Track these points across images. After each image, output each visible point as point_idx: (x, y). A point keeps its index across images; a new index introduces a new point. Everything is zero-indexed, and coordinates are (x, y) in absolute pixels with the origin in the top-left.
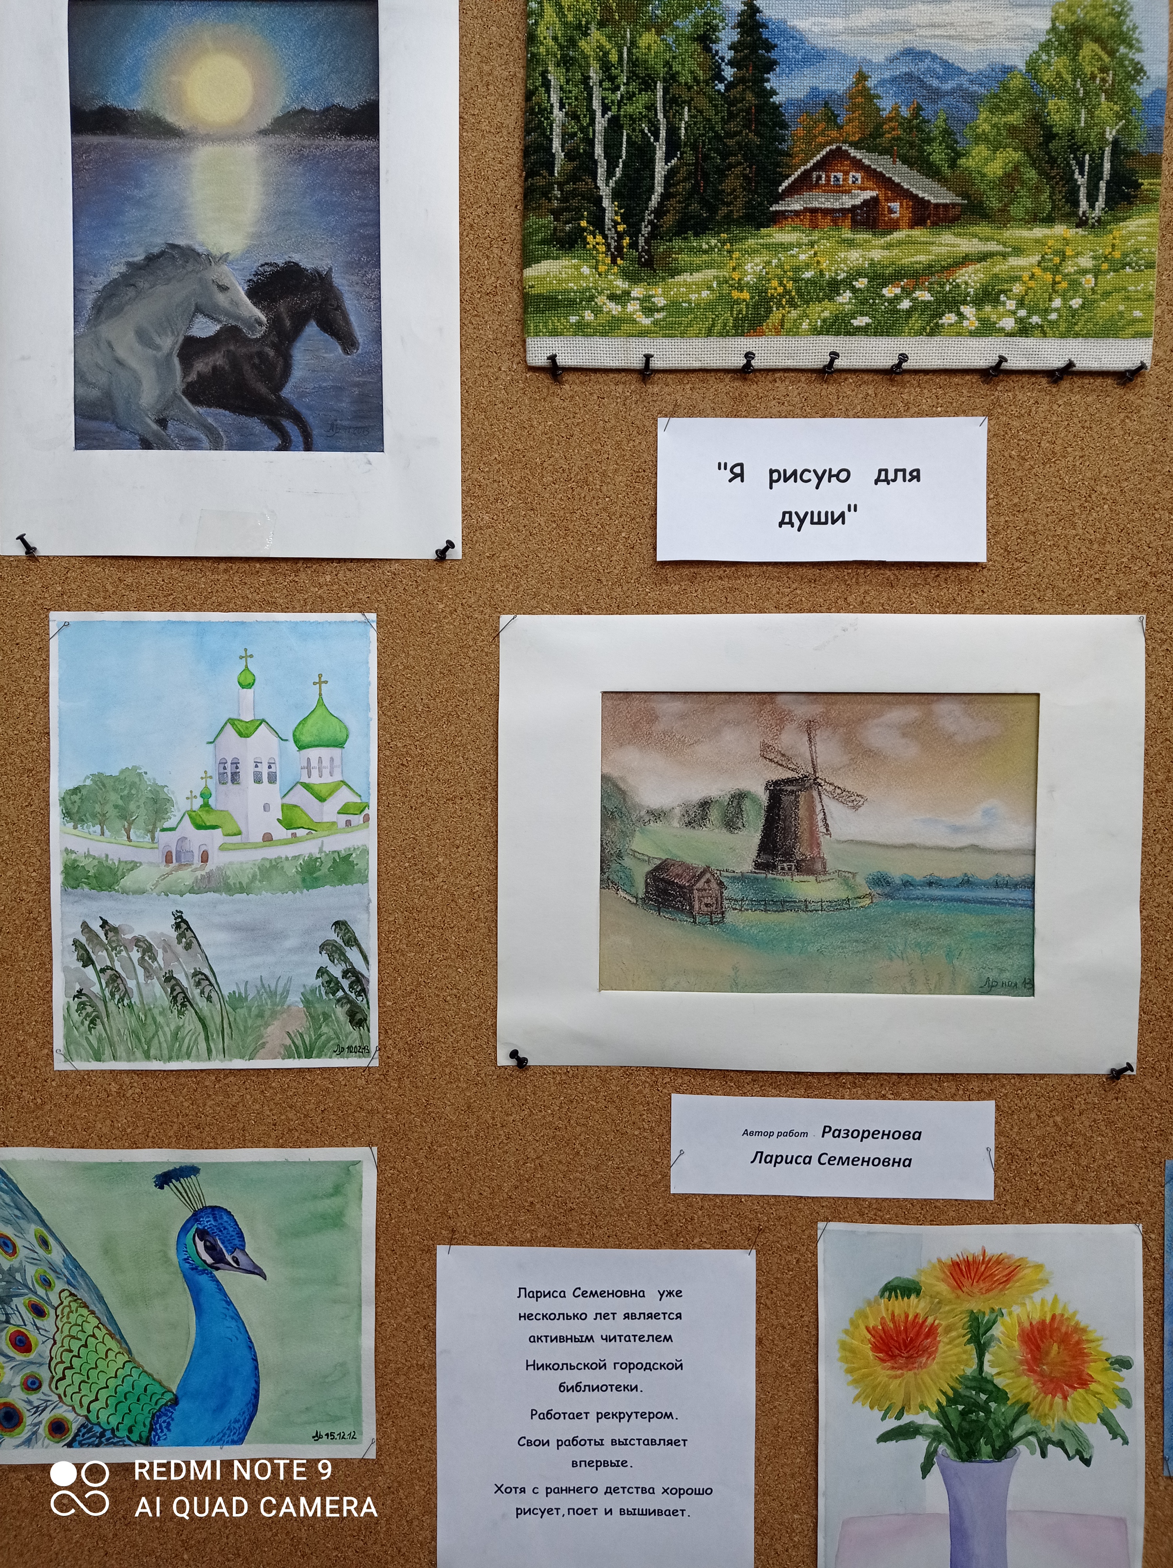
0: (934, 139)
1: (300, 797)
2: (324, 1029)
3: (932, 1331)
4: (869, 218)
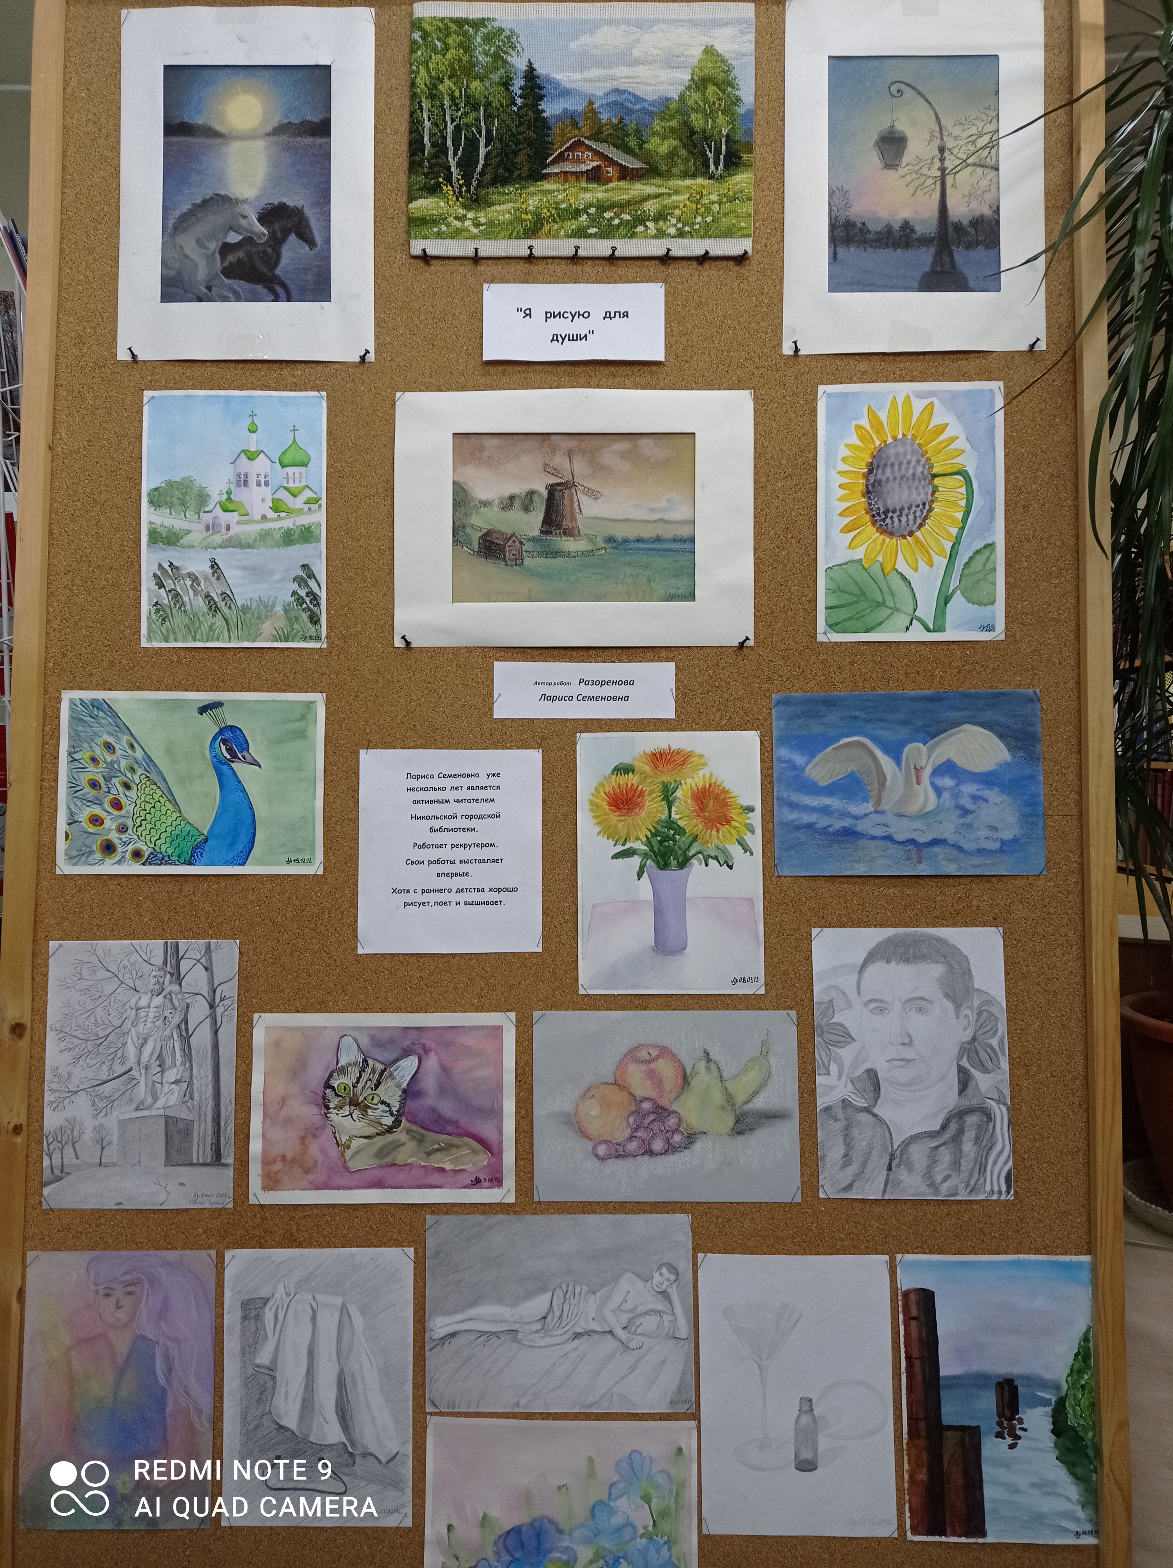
0: (630, 134)
1: (282, 494)
2: (295, 626)
3: (642, 794)
4: (595, 176)
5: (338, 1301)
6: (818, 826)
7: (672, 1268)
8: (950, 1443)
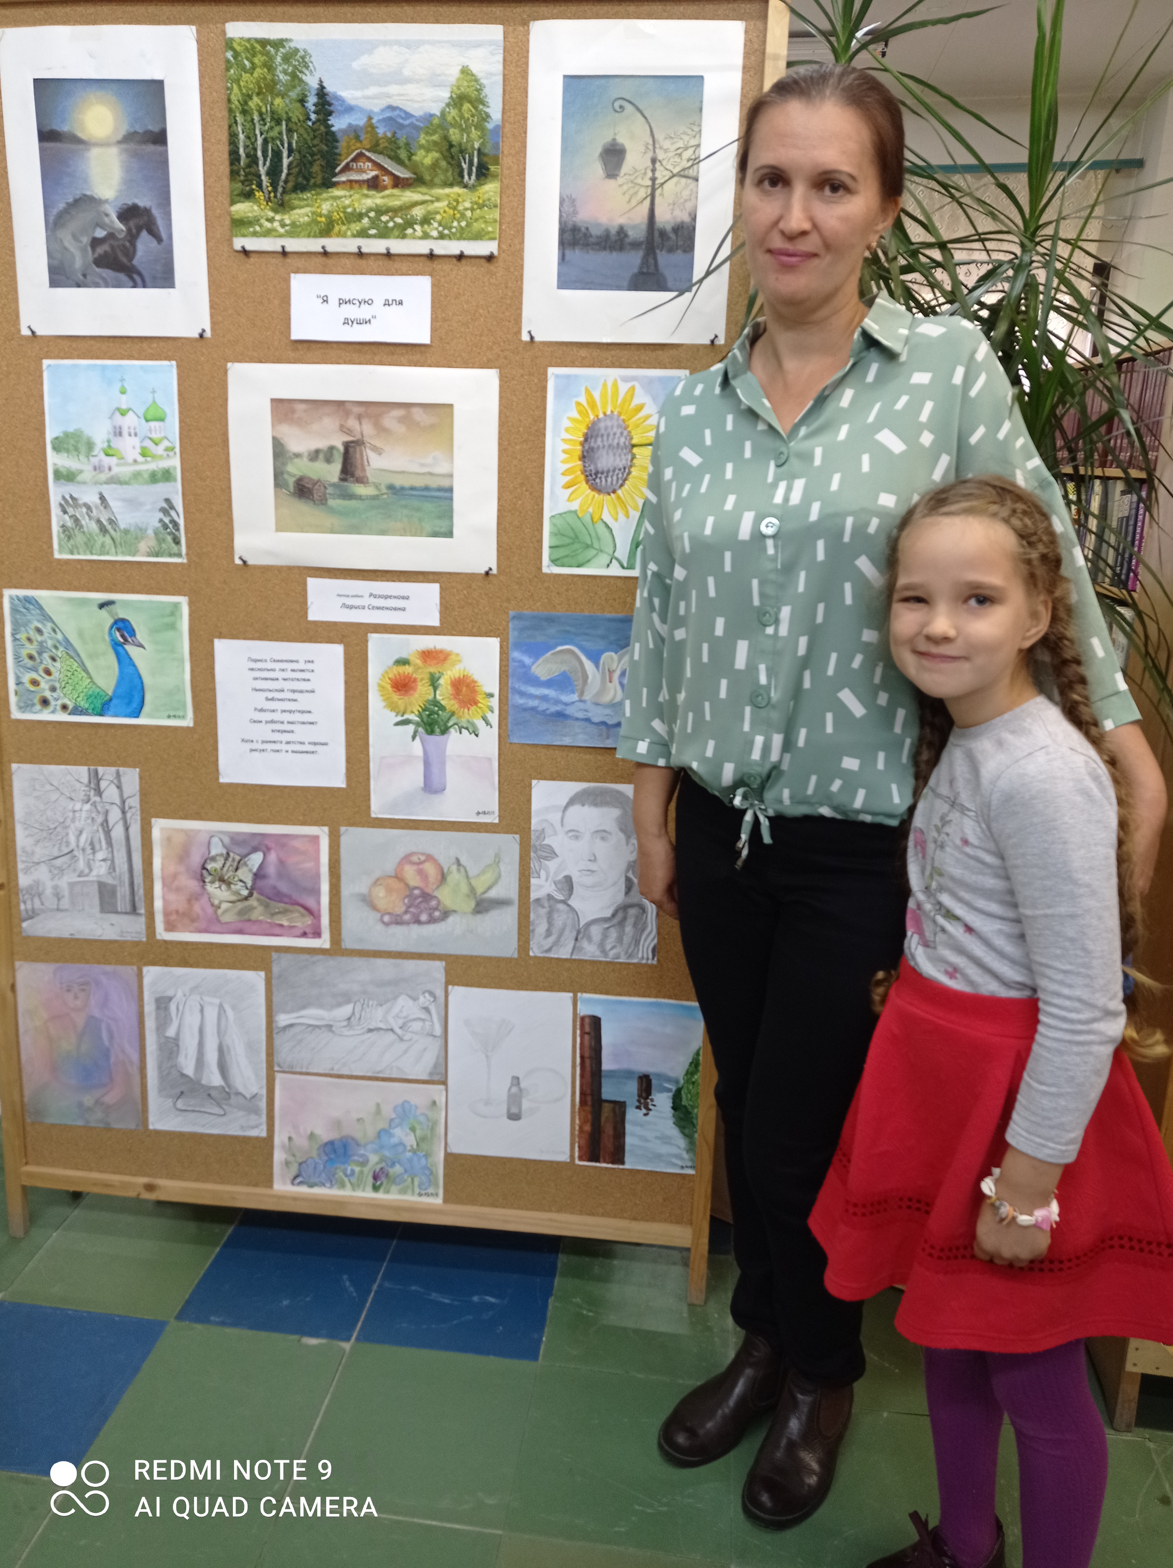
0: (401, 147)
1: (148, 443)
2: (163, 545)
3: (415, 680)
4: (374, 184)
5: (217, 1001)
6: (540, 709)
7: (432, 994)
8: (606, 1109)
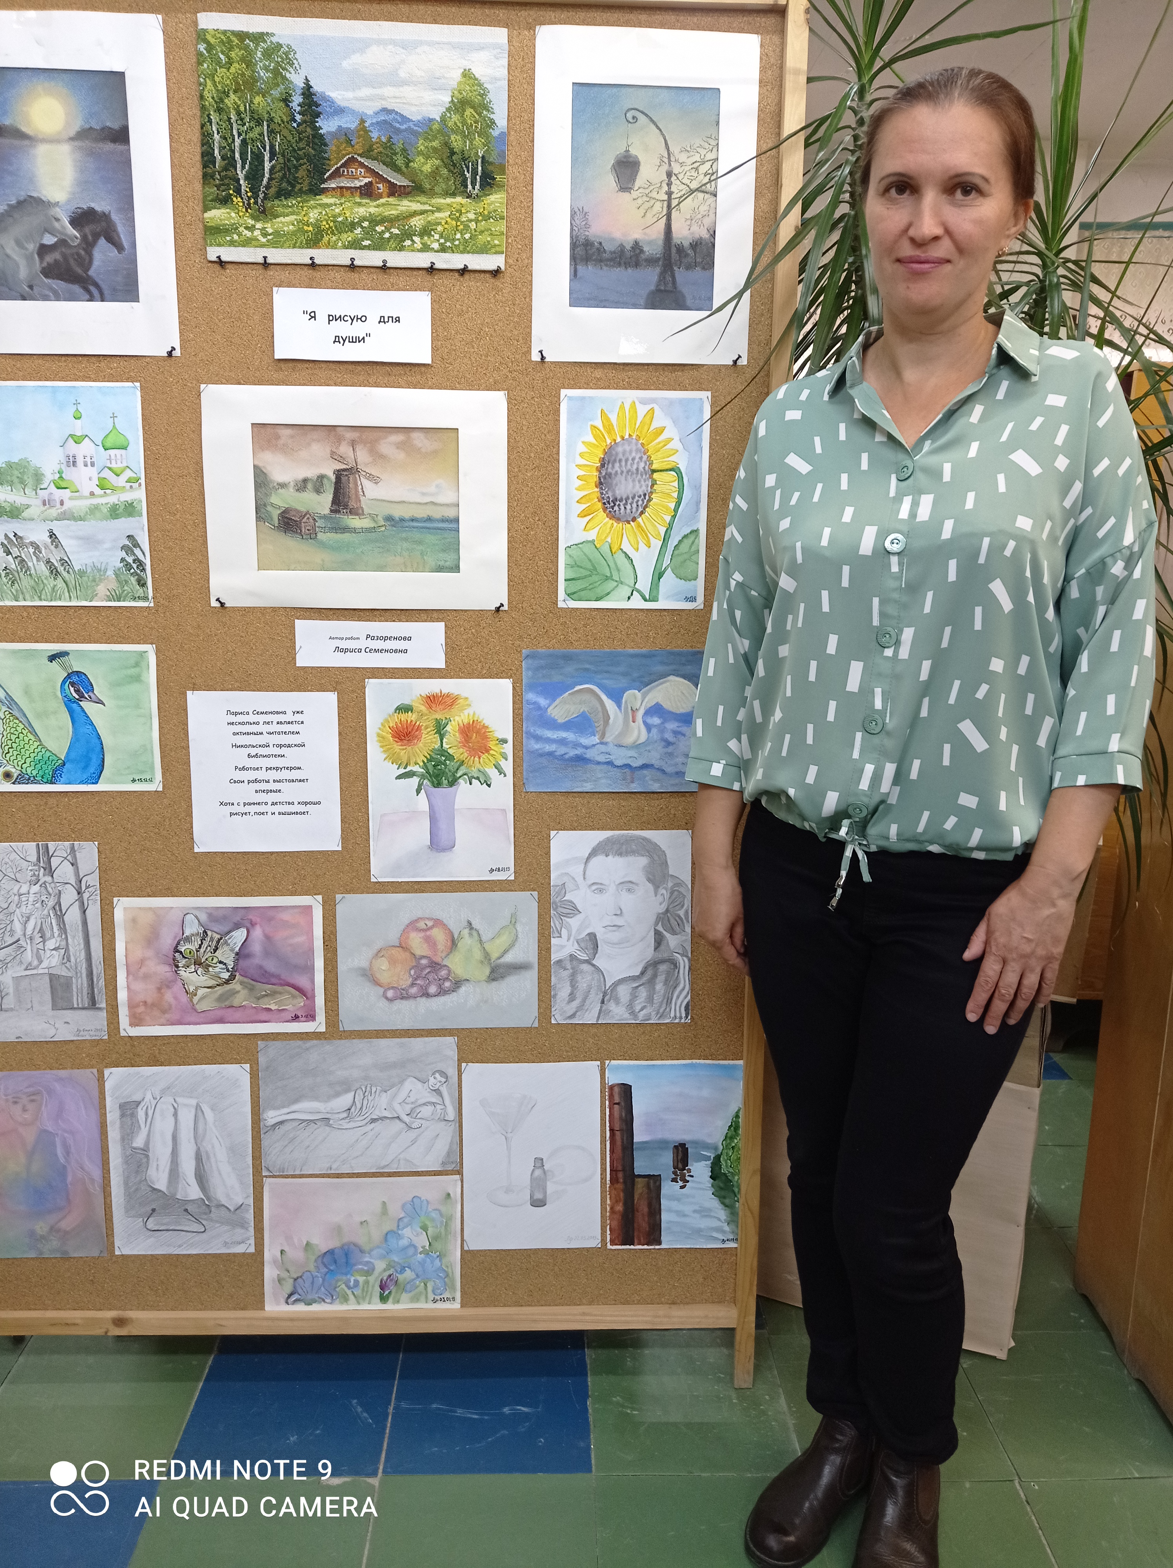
0: (397, 153)
1: (107, 474)
2: (126, 588)
3: (419, 728)
4: (367, 192)
5: (194, 1102)
6: (558, 754)
7: (443, 1073)
8: (640, 1186)
